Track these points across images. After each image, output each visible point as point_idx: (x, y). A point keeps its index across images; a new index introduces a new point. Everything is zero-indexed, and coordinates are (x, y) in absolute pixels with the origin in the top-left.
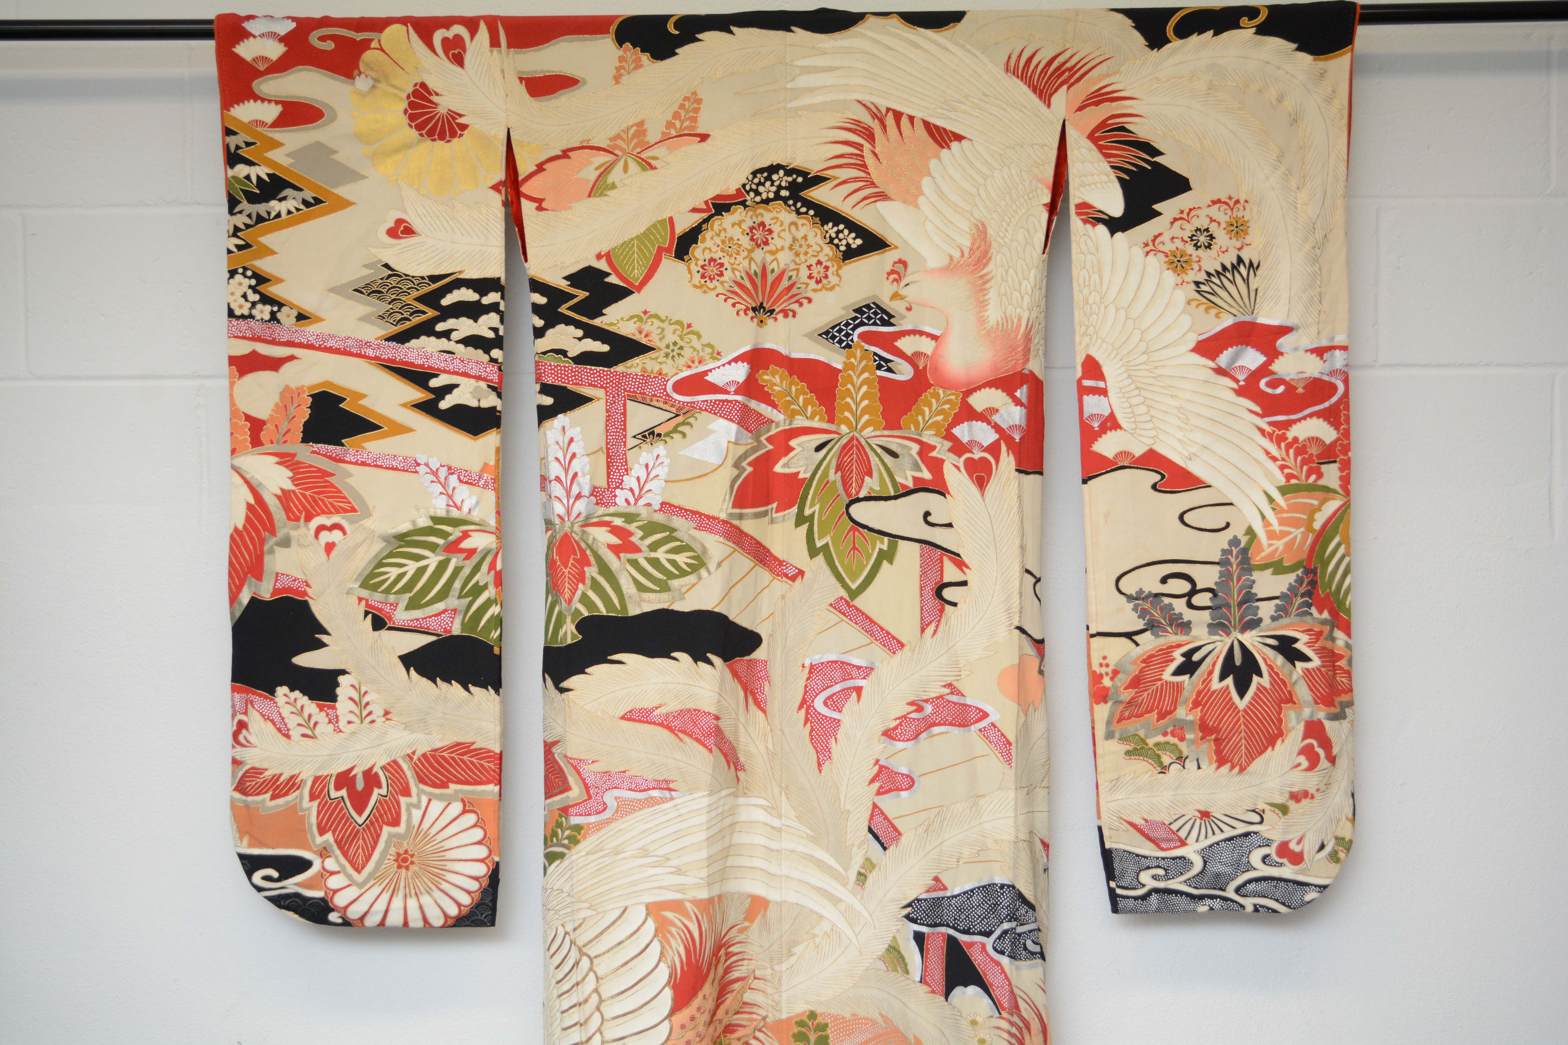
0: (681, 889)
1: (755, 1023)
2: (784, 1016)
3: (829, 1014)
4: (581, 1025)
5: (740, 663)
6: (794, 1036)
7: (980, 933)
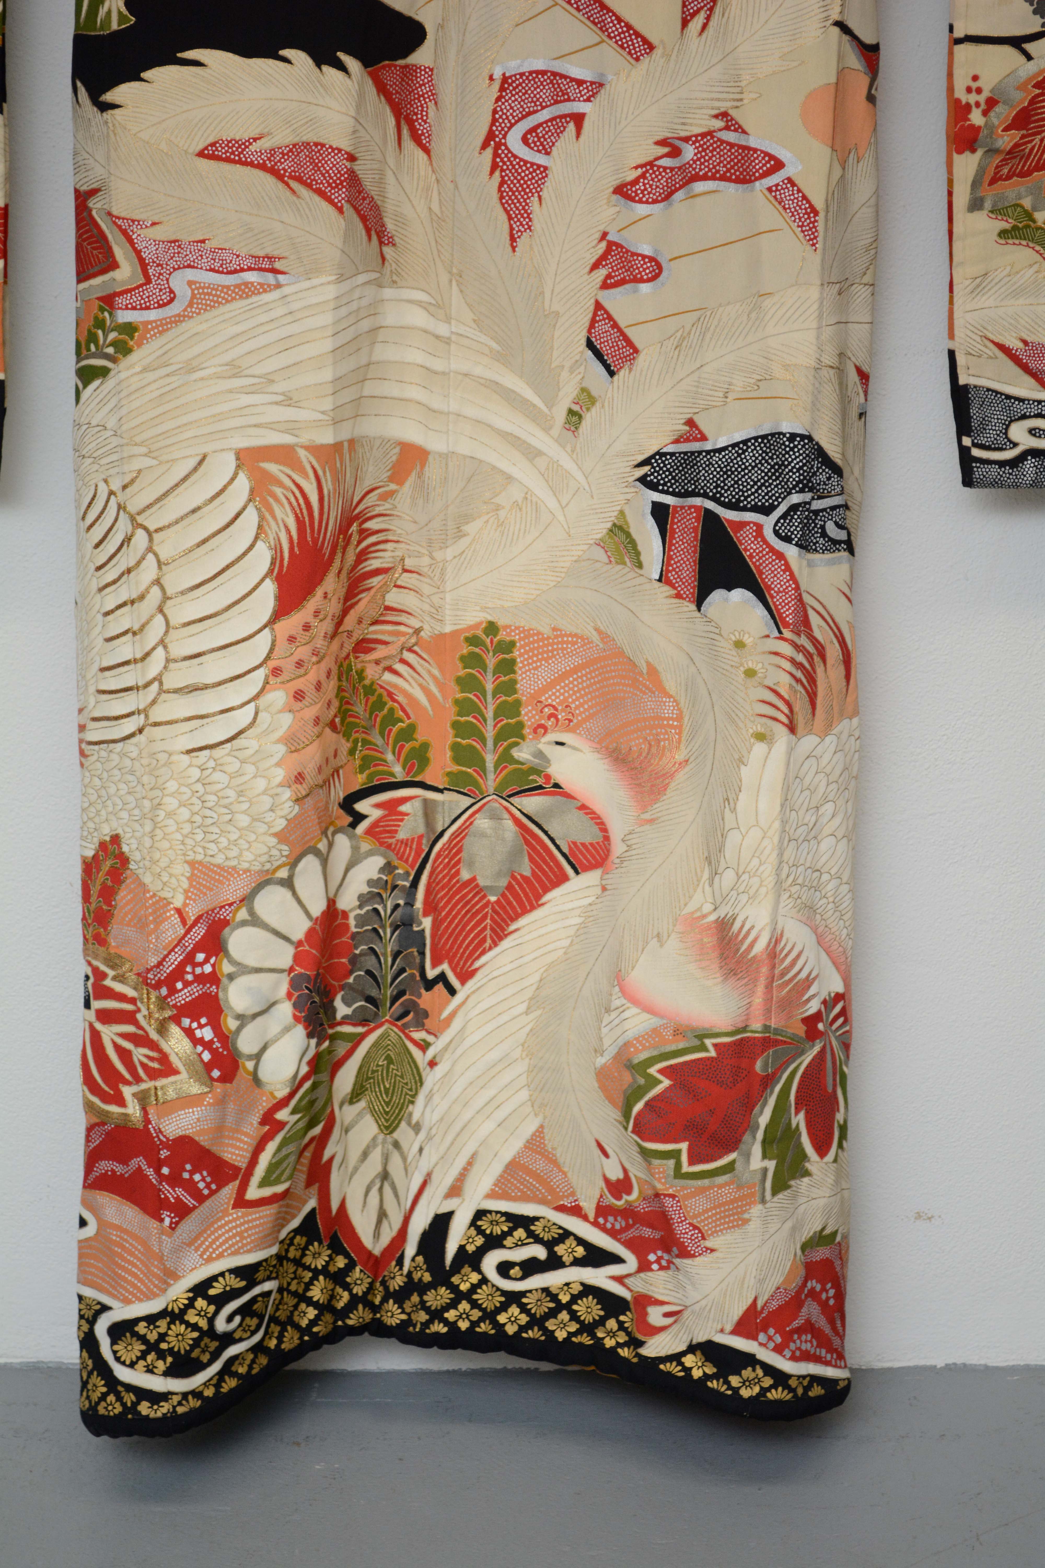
0: (291, 427)
1: (403, 639)
2: (448, 629)
3: (517, 628)
4: (134, 634)
5: (391, 71)
6: (462, 658)
7: (755, 509)
